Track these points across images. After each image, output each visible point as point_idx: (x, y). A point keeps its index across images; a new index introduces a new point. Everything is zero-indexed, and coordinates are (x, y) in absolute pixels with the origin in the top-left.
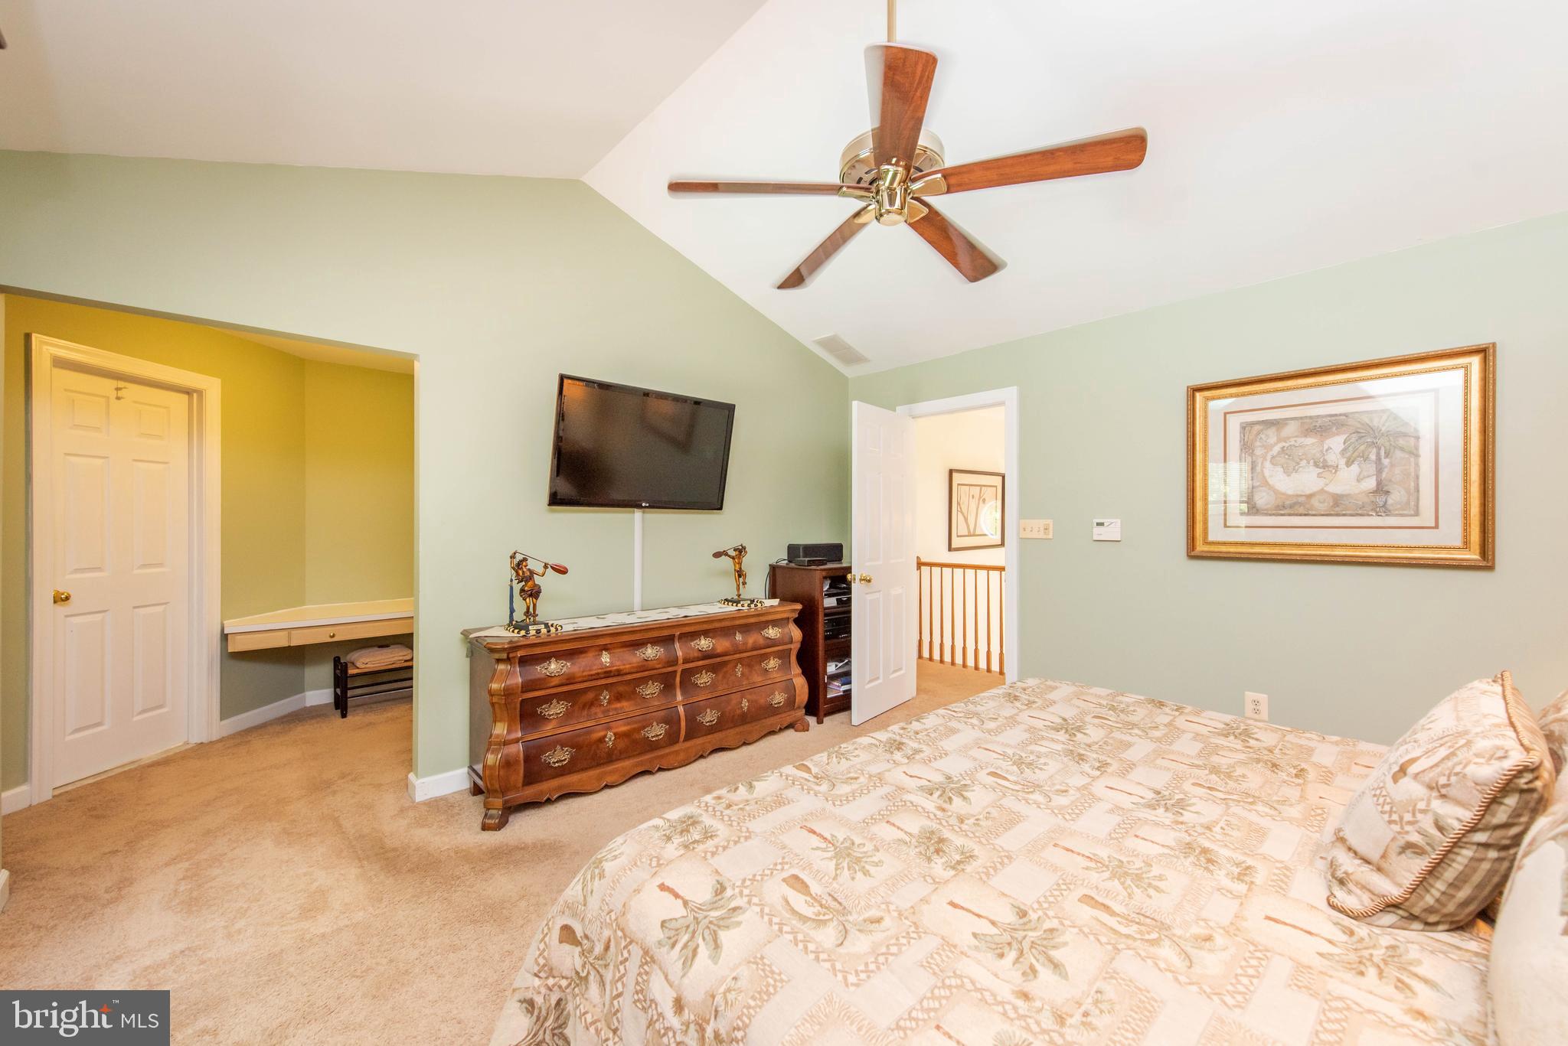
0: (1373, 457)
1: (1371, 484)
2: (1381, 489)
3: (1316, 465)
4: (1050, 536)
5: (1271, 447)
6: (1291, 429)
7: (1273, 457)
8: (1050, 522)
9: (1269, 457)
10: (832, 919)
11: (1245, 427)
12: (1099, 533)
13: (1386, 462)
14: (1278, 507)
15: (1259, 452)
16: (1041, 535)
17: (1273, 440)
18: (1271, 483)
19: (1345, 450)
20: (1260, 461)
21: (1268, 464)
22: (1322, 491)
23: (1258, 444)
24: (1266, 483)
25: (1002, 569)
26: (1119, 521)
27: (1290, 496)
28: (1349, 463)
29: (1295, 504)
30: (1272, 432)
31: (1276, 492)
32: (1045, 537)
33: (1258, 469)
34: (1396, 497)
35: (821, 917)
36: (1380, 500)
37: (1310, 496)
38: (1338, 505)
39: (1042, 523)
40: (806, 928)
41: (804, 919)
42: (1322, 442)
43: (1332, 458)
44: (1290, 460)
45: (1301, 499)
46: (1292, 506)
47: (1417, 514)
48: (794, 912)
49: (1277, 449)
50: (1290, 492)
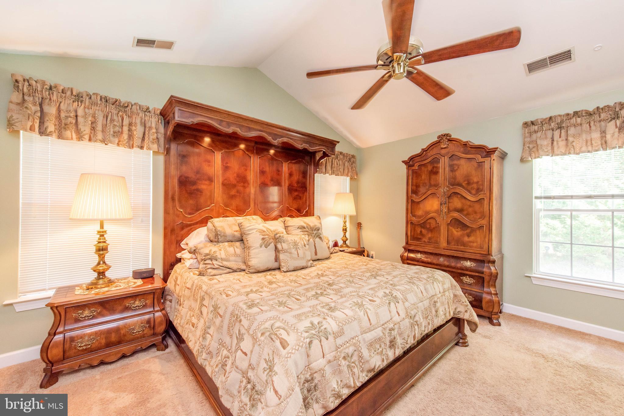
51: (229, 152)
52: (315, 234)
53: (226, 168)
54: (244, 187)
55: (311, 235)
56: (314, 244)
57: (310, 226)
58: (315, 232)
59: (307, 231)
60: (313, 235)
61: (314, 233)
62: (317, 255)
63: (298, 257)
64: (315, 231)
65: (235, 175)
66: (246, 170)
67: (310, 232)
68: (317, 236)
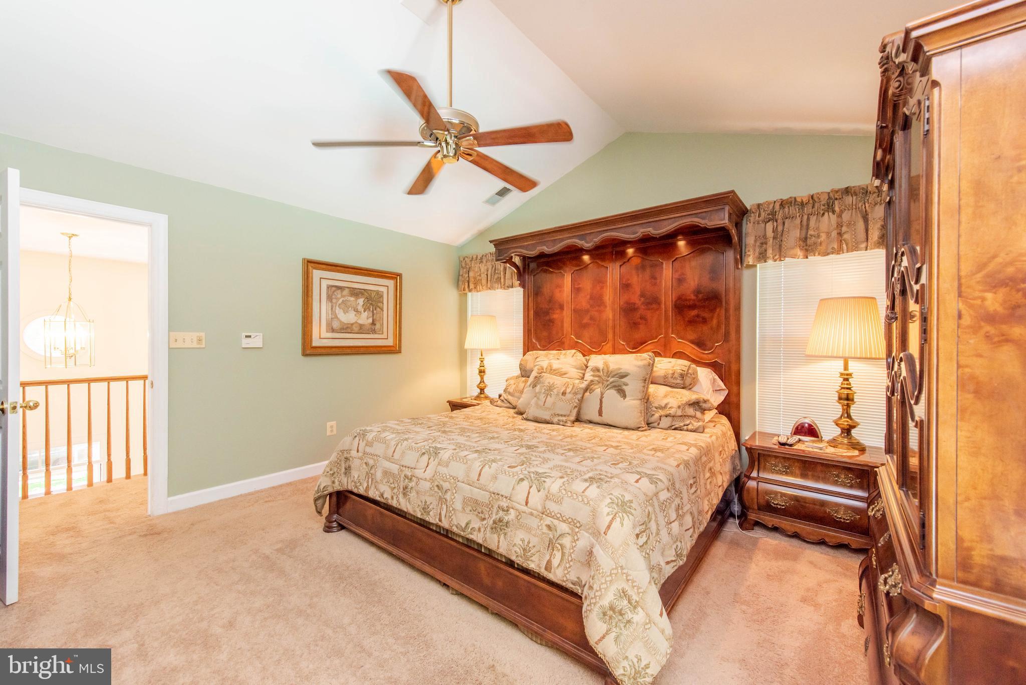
0: (371, 309)
1: (370, 320)
2: (373, 323)
3: (354, 311)
4: (203, 346)
5: (338, 299)
6: (346, 292)
7: (339, 305)
8: (203, 334)
9: (338, 305)
10: (558, 544)
11: (329, 287)
12: (246, 343)
13: (375, 312)
14: (341, 329)
15: (334, 301)
16: (195, 345)
17: (339, 296)
18: (338, 317)
19: (363, 305)
20: (334, 305)
21: (337, 308)
22: (356, 322)
23: (334, 297)
24: (337, 317)
25: (144, 378)
26: (262, 334)
27: (345, 324)
28: (364, 311)
29: (347, 328)
30: (339, 291)
31: (341, 322)
32: (198, 346)
33: (334, 309)
34: (378, 326)
35: (560, 548)
36: (373, 327)
37: (352, 324)
38: (362, 329)
39: (195, 335)
40: (567, 551)
41: (563, 554)
42: (356, 300)
43: (360, 308)
44: (345, 307)
45: (349, 326)
46: (346, 329)
47: (382, 334)
48: (562, 559)
49: (341, 301)
50: (345, 322)
51: (580, 269)
52: (611, 383)
53: (576, 290)
54: (600, 312)
55: (603, 384)
56: (599, 397)
57: (608, 368)
58: (612, 380)
59: (599, 376)
60: (605, 383)
61: (608, 381)
62: (601, 416)
63: (544, 405)
64: (613, 377)
65: (588, 297)
66: (602, 288)
67: (603, 377)
68: (615, 386)
